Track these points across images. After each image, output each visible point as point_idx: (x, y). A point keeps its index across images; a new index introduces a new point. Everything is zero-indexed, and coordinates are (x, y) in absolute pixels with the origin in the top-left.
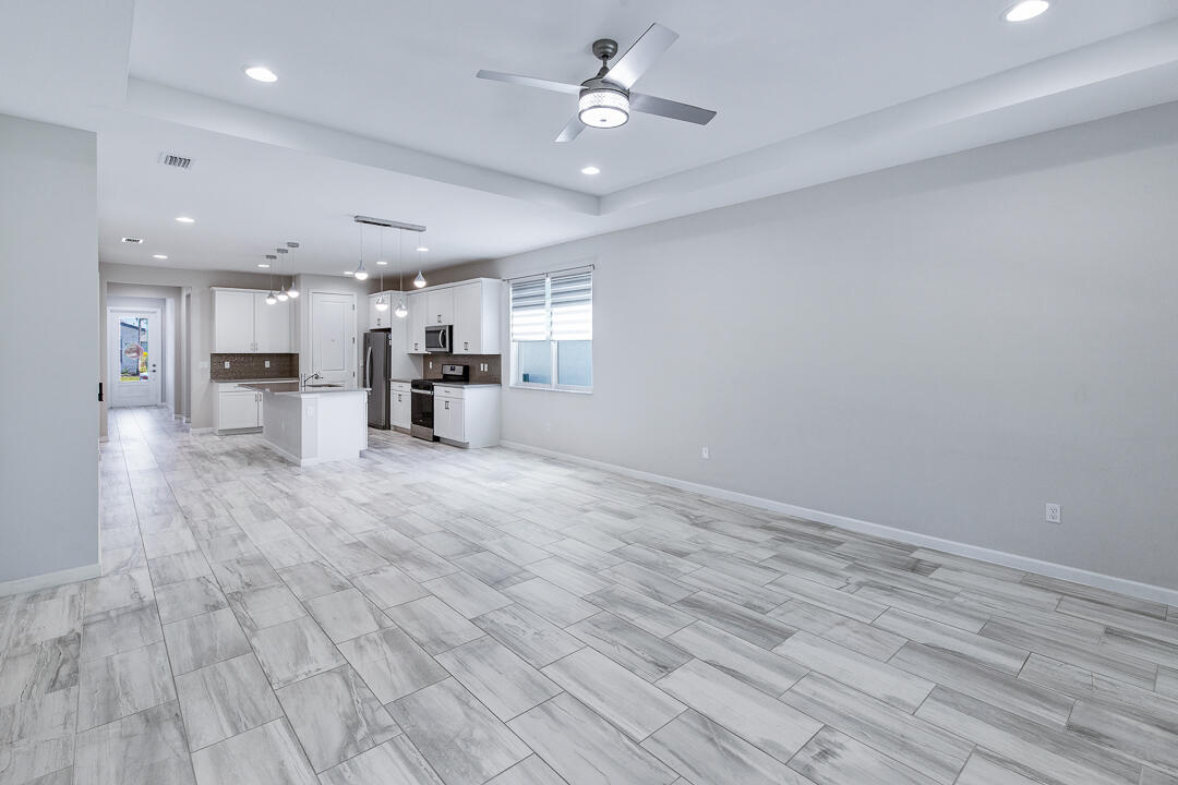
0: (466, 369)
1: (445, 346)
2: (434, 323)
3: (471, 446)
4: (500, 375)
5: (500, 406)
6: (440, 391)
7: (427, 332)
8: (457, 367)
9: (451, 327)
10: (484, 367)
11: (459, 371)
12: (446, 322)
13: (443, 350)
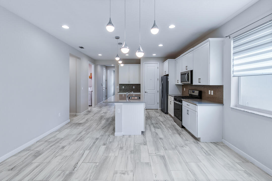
0: (200, 92)
1: (188, 80)
2: (184, 70)
3: (201, 140)
4: (223, 99)
5: (222, 117)
6: (185, 104)
7: (181, 75)
8: (195, 91)
9: (192, 71)
10: (211, 93)
11: (196, 93)
12: (189, 69)
13: (188, 83)
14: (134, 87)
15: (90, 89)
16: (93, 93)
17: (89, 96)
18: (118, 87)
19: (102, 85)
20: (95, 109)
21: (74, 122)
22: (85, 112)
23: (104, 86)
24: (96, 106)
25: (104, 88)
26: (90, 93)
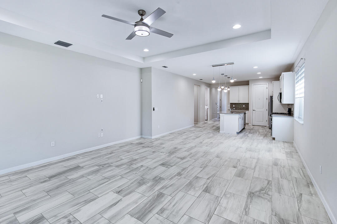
14: (244, 106)
15: (206, 107)
16: (209, 110)
17: (206, 112)
18: (229, 106)
19: (216, 104)
20: (209, 122)
21: (196, 126)
22: (203, 123)
23: (218, 105)
24: (211, 120)
25: (218, 107)
26: (206, 110)
